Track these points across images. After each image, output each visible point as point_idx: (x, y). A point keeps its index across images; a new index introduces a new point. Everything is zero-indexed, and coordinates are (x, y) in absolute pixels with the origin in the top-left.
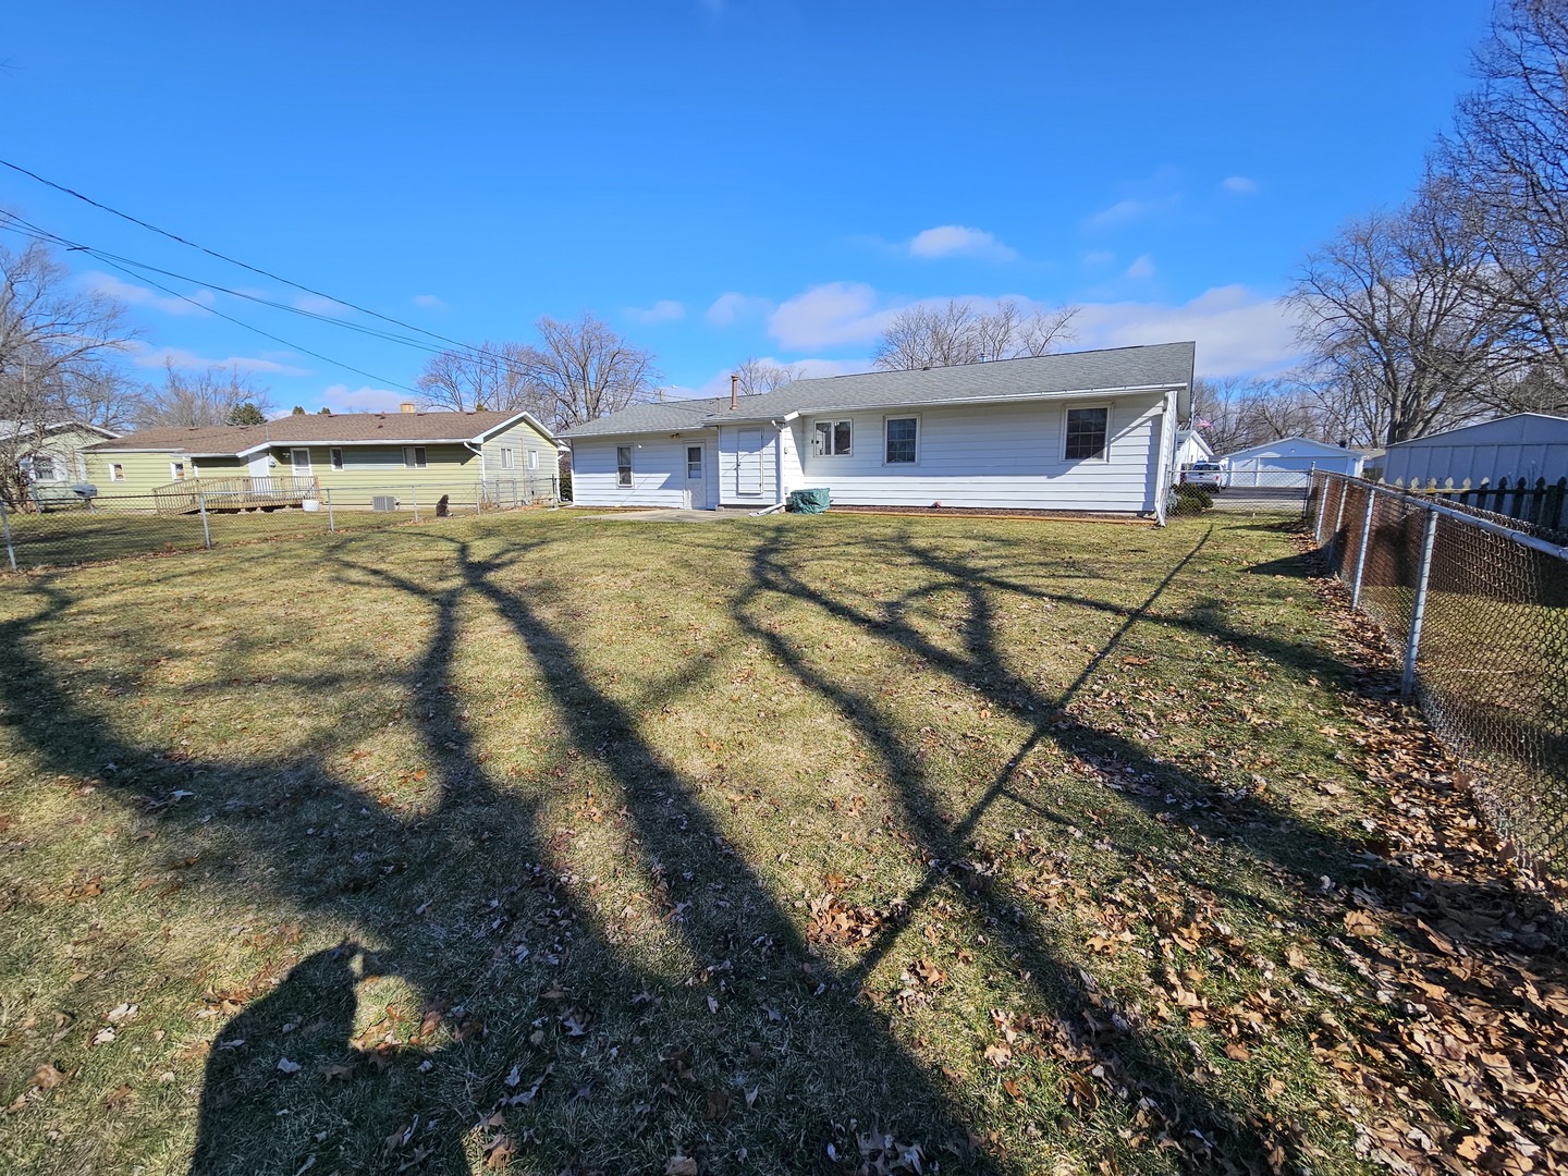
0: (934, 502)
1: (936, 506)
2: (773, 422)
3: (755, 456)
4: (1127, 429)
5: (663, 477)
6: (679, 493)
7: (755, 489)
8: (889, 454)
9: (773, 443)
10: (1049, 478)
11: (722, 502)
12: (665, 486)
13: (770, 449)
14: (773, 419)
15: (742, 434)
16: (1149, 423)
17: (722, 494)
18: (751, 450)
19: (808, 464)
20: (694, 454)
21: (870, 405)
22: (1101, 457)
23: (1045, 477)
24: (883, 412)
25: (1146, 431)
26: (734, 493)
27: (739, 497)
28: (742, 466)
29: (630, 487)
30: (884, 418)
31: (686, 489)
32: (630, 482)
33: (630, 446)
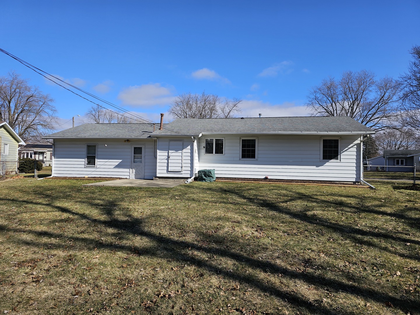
0: (265, 176)
1: (266, 179)
2: (192, 137)
3: (179, 153)
4: (347, 148)
5: (117, 162)
6: (127, 170)
7: (179, 169)
8: (242, 154)
9: (189, 147)
10: (316, 167)
11: (158, 175)
12: (117, 166)
13: (188, 150)
14: (192, 136)
15: (172, 143)
16: (355, 146)
17: (158, 171)
18: (177, 150)
19: (201, 157)
20: (138, 151)
21: (234, 133)
22: (337, 159)
23: (315, 167)
24: (240, 136)
25: (355, 149)
26: (165, 171)
27: (168, 173)
28: (171, 158)
29: (95, 167)
30: (240, 138)
31: (131, 168)
32: (94, 164)
33: (96, 145)
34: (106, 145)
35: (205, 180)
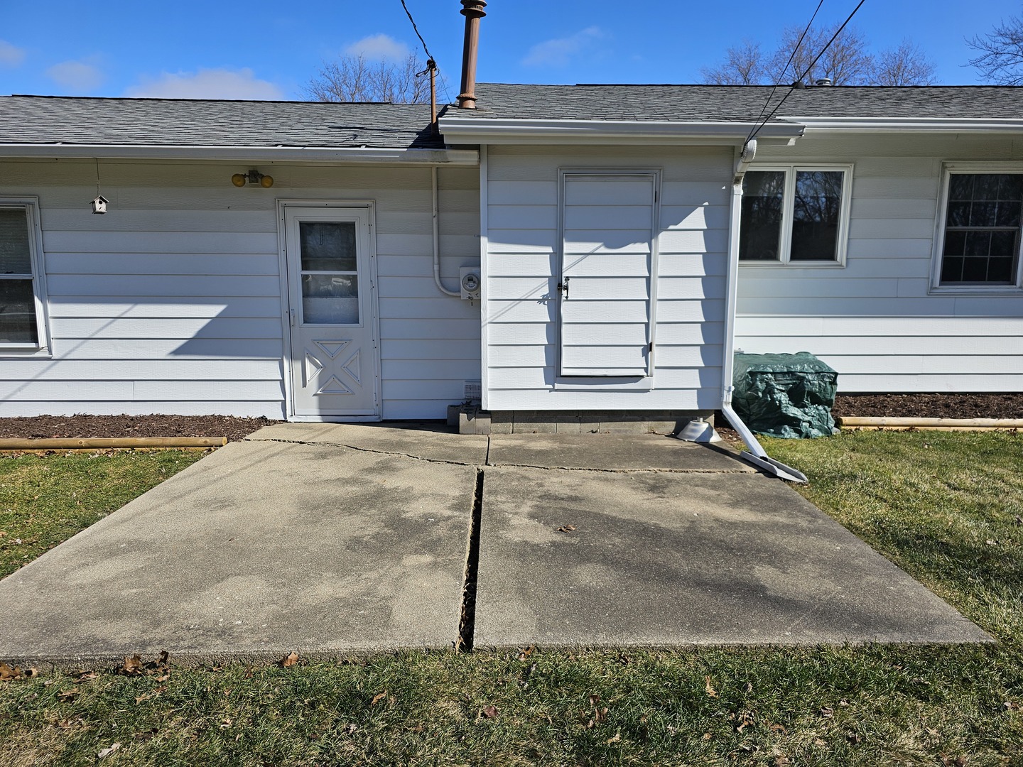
3: (630, 260)
5: (192, 317)
6: (269, 369)
7: (631, 361)
8: (946, 263)
9: (697, 218)
11: (491, 402)
12: (193, 347)
13: (688, 234)
15: (579, 189)
17: (489, 379)
18: (615, 238)
26: (538, 378)
27: (557, 386)
28: (575, 289)
29: (37, 355)
30: (944, 167)
31: (292, 358)
32: (28, 334)
33: (29, 209)
34: (101, 207)
35: (794, 423)
